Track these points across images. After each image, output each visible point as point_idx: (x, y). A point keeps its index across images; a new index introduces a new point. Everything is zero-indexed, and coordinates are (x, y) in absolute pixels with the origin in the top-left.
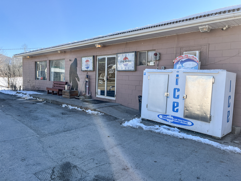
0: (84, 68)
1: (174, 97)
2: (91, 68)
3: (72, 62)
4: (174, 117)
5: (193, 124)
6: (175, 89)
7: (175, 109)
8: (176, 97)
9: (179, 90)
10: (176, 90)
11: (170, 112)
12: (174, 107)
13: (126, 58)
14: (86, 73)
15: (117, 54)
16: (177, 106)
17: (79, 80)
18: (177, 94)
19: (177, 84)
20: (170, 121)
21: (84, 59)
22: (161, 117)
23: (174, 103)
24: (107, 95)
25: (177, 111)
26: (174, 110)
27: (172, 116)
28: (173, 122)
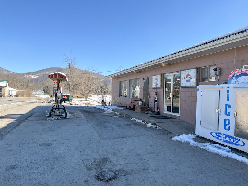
0: (154, 86)
1: (226, 114)
2: (159, 86)
3: (145, 81)
4: (226, 136)
5: (244, 144)
6: (226, 106)
7: (227, 127)
8: (227, 113)
9: (229, 106)
10: (228, 106)
11: (222, 130)
12: (225, 125)
13: (188, 75)
14: (155, 91)
15: (180, 71)
16: (229, 123)
17: (150, 97)
18: (228, 110)
19: (228, 100)
20: (222, 139)
21: (154, 77)
22: (213, 134)
23: (226, 120)
24: (173, 112)
25: (229, 129)
26: (225, 128)
27: (224, 134)
28: (225, 141)
